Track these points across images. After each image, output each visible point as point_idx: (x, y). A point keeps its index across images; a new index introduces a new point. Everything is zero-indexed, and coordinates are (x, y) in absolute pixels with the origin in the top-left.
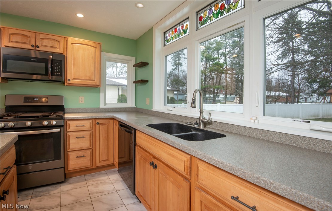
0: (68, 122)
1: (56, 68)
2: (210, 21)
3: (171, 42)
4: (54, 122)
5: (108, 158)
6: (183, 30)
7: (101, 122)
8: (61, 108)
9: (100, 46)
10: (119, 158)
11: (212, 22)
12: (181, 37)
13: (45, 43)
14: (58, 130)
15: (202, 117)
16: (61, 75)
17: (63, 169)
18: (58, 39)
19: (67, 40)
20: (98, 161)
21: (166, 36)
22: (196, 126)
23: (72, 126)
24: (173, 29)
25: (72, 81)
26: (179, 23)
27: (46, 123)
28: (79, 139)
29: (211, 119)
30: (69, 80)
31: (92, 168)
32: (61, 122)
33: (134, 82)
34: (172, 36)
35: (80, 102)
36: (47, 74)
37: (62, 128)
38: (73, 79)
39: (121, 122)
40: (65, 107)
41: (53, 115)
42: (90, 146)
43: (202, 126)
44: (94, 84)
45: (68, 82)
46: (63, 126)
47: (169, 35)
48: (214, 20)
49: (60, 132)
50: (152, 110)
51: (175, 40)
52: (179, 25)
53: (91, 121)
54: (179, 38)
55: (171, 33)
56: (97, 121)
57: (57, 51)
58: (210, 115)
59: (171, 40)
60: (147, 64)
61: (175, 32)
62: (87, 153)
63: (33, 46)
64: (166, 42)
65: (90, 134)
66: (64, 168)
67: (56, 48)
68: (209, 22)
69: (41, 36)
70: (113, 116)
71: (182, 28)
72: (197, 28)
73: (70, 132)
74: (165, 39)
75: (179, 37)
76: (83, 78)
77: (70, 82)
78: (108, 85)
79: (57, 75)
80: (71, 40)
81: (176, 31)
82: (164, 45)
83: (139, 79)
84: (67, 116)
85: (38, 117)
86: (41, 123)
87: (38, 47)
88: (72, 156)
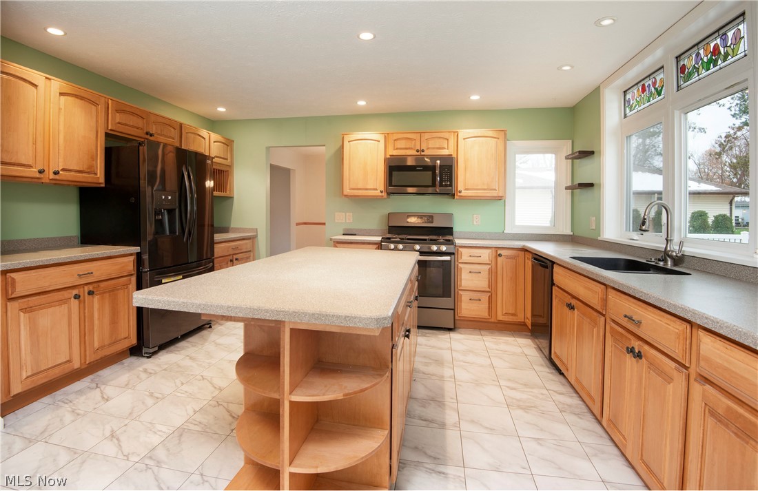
0: (460, 249)
1: (445, 177)
2: (698, 75)
3: (636, 110)
4: (444, 248)
5: (516, 311)
6: (655, 88)
7: (506, 254)
8: (449, 231)
9: (505, 134)
10: (533, 316)
11: (701, 76)
12: (652, 102)
13: (431, 144)
14: (447, 258)
15: (670, 248)
16: (451, 185)
17: (452, 311)
18: (446, 135)
19: (457, 135)
20: (499, 313)
21: (627, 99)
22: (661, 264)
23: (465, 255)
24: (639, 85)
25: (464, 193)
26: (649, 76)
27: (435, 248)
28: (473, 274)
29: (684, 251)
30: (460, 192)
31: (490, 321)
32: (451, 249)
33: (567, 188)
34: (638, 99)
35: (475, 223)
36: (434, 185)
37: (453, 256)
38: (466, 189)
39: (535, 254)
40: (454, 230)
41: (441, 239)
42: (489, 287)
43: (669, 263)
44: (496, 195)
45: (459, 194)
46: (453, 254)
47: (633, 97)
48: (704, 73)
49: (450, 261)
50: (599, 238)
51: (643, 107)
52: (648, 79)
53: (490, 250)
54: (649, 103)
55: (636, 92)
56: (499, 252)
57: (445, 152)
58: (681, 244)
59: (636, 106)
60: (592, 153)
61: (643, 93)
62: (485, 297)
63: (418, 151)
64: (628, 110)
65: (489, 269)
66: (454, 310)
67: (444, 148)
68: (695, 78)
69: (427, 136)
70: (524, 246)
71: (654, 84)
72: (678, 87)
73: (462, 263)
74: (626, 102)
75: (649, 101)
76: (479, 187)
77: (462, 194)
78: (519, 188)
79: (446, 186)
80: (463, 133)
81: (643, 90)
82: (625, 116)
83: (577, 181)
84: (458, 242)
85: (425, 240)
86: (430, 248)
87: (423, 151)
88: (465, 297)
